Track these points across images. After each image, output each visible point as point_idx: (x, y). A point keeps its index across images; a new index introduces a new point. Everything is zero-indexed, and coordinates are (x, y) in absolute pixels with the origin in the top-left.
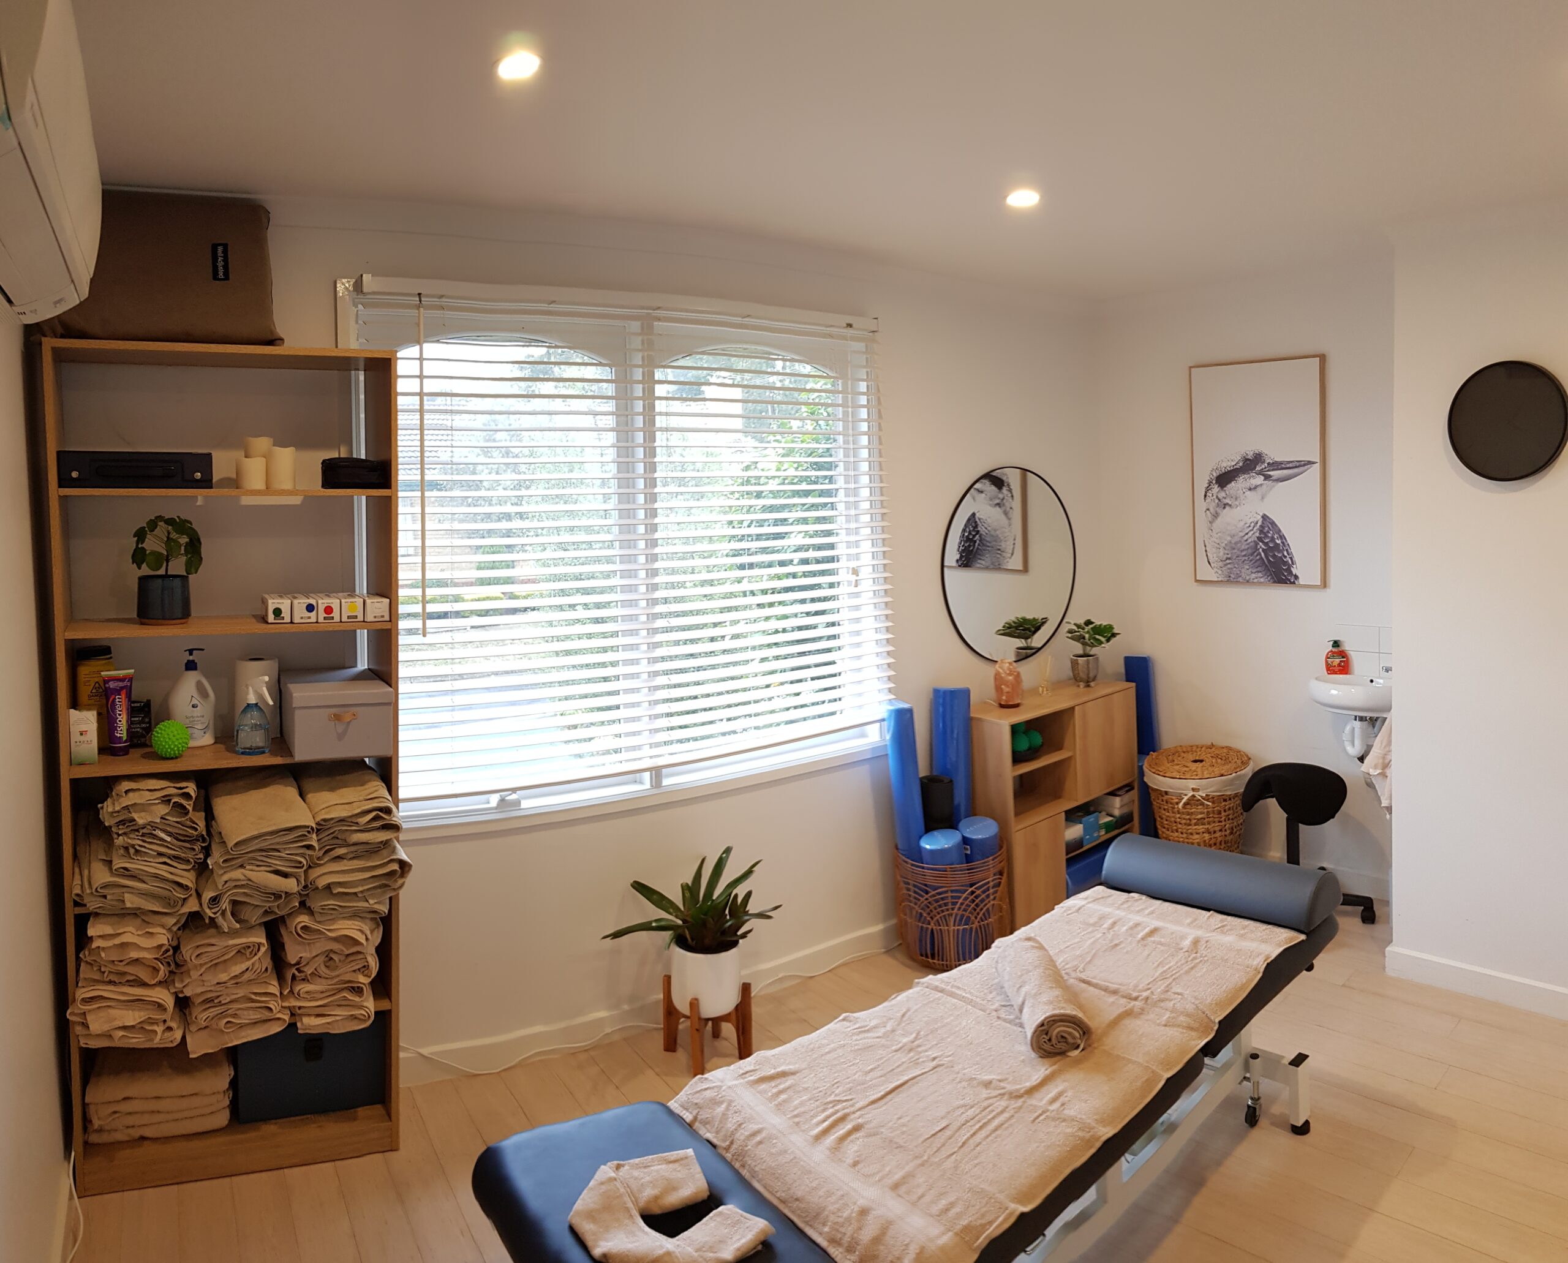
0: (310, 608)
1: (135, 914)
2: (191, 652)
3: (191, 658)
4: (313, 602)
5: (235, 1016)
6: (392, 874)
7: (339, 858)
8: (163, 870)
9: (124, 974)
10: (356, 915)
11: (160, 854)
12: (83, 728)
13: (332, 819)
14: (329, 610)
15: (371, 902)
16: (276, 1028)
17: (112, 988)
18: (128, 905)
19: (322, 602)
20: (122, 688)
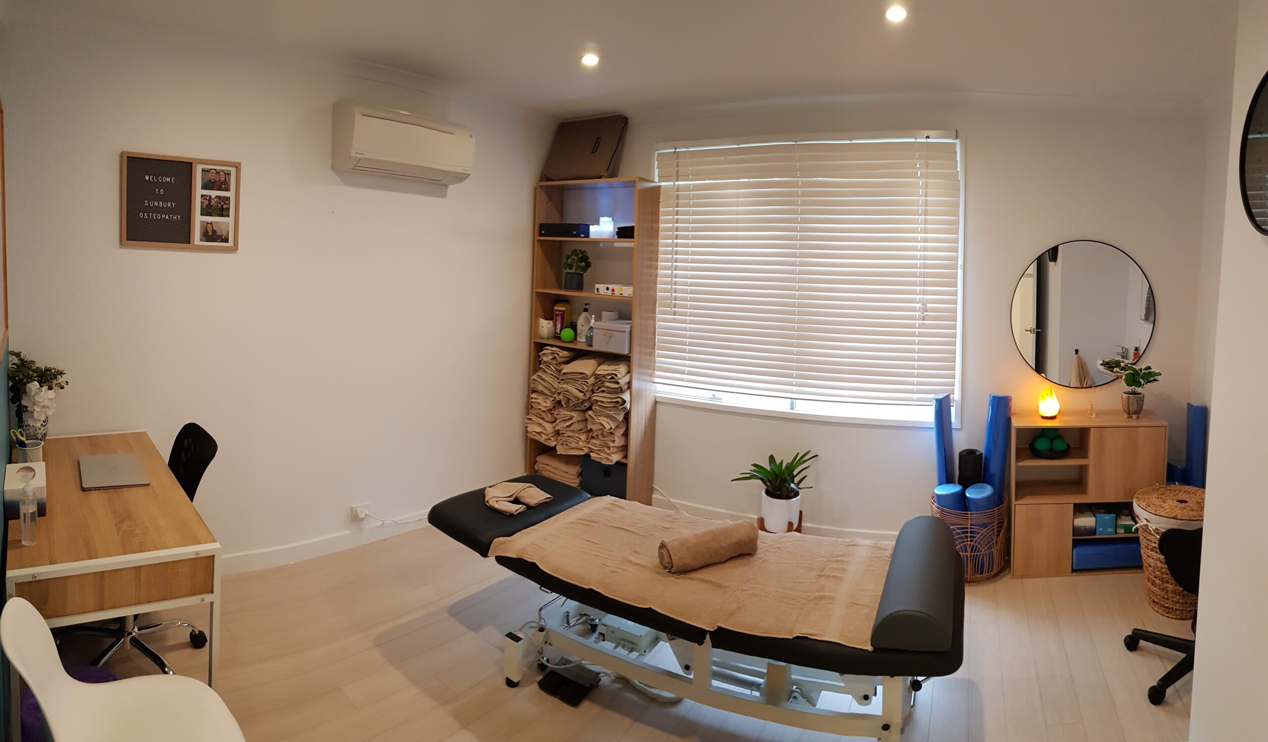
0: (608, 289)
1: (542, 393)
2: (586, 304)
3: (586, 307)
4: (608, 286)
5: (570, 443)
6: (618, 402)
7: (603, 391)
8: (549, 380)
9: (541, 415)
10: (608, 416)
11: (552, 374)
12: (543, 325)
13: (600, 375)
14: (613, 290)
15: (612, 413)
16: (582, 453)
17: (535, 417)
18: (539, 388)
19: (611, 287)
20: (560, 314)
